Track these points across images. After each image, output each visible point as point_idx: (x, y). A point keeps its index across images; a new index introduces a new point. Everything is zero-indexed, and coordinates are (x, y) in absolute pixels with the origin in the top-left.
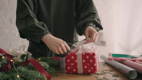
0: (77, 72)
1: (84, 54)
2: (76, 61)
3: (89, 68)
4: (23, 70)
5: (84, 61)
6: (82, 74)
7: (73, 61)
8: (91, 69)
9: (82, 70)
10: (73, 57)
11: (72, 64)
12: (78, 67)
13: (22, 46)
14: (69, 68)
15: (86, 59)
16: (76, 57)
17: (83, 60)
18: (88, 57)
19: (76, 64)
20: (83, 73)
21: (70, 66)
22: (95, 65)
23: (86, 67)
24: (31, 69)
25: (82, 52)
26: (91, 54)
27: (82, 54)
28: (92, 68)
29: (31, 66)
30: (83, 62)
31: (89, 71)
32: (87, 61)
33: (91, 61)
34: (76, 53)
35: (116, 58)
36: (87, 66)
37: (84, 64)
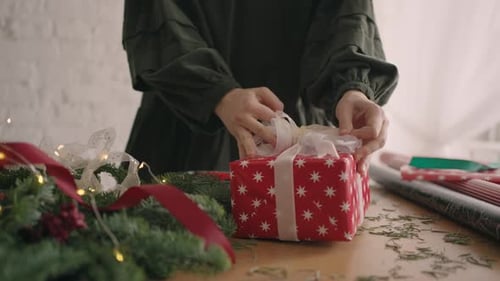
0: (277, 233)
1: (301, 163)
2: (272, 191)
3: (321, 218)
4: (131, 231)
5: (301, 191)
6: (292, 242)
7: (260, 191)
8: (328, 224)
9: (294, 229)
10: (258, 177)
11: (257, 203)
12: (279, 213)
13: (102, 131)
14: (244, 217)
15: (308, 185)
16: (269, 174)
17: (296, 186)
18: (315, 177)
19: (272, 201)
20: (297, 240)
21: (249, 210)
22: (346, 207)
23: (308, 215)
24: (157, 224)
25: (293, 158)
26: (330, 162)
27: (295, 162)
28: (333, 221)
29: (155, 213)
30: (297, 197)
31: (323, 230)
32: (315, 191)
33: (330, 192)
34: (270, 159)
35: (431, 173)
36: (313, 209)
37: (301, 204)
